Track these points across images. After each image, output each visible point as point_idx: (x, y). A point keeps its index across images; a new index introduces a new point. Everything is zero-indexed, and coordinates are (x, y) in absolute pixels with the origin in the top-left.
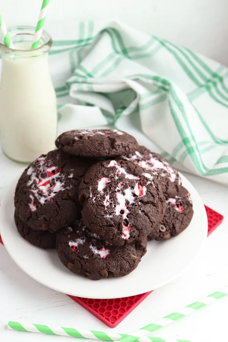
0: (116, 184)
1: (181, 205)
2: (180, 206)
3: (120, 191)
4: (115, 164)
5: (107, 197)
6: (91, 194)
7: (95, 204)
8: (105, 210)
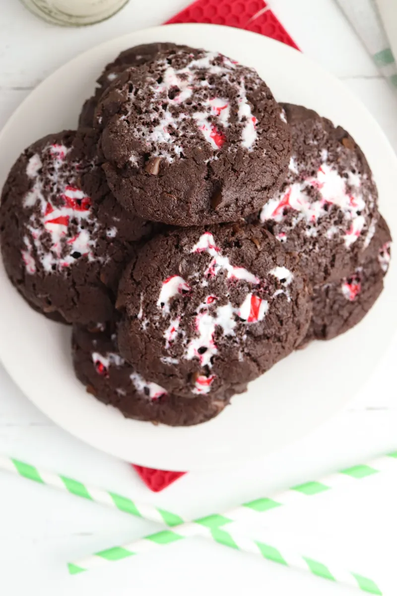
0: (200, 297)
1: (358, 280)
2: (354, 282)
3: (206, 310)
4: (210, 247)
5: (175, 324)
6: (141, 310)
7: (146, 334)
8: (164, 349)
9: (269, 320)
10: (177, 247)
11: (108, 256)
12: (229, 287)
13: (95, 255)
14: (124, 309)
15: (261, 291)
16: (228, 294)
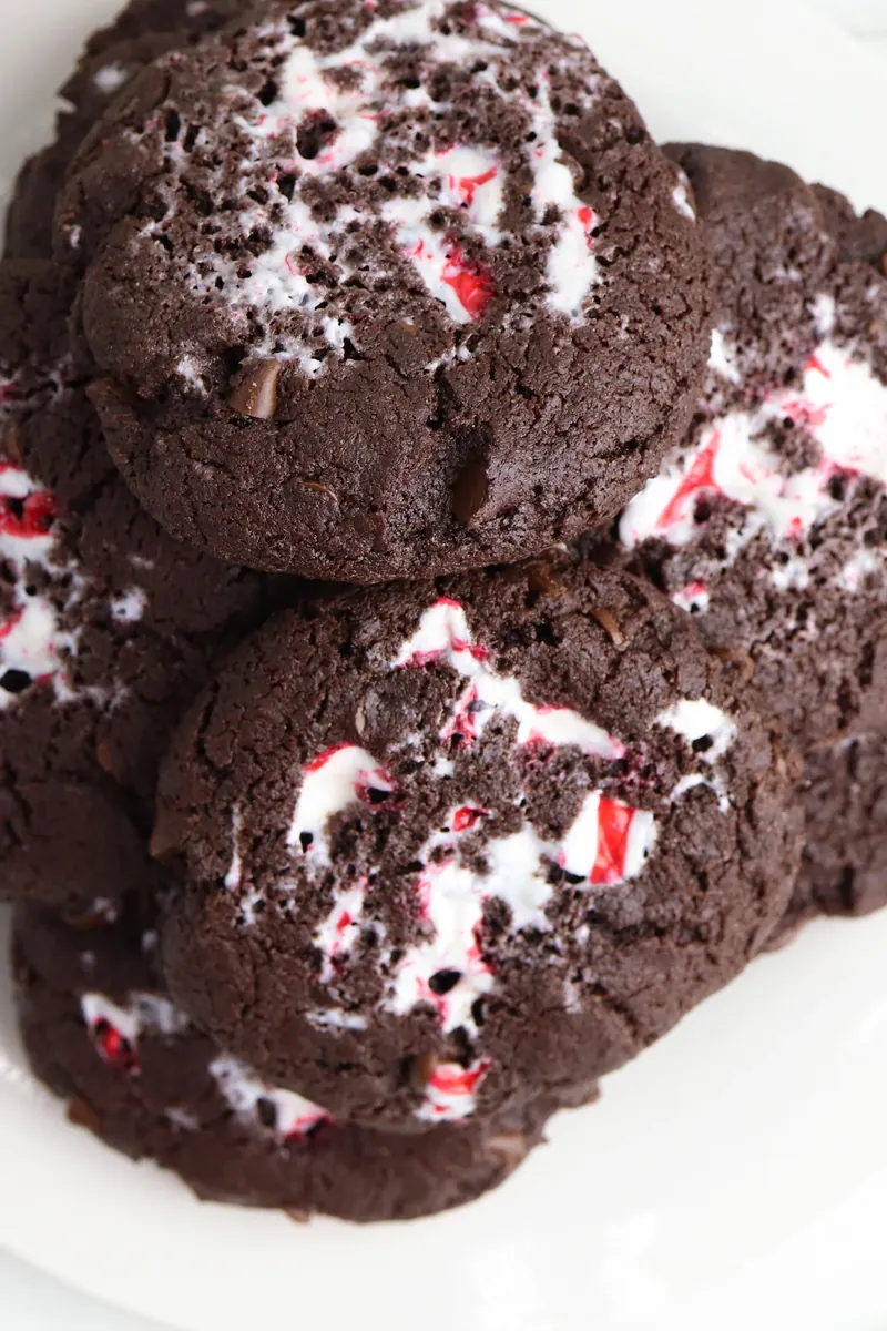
0: (429, 810)
3: (450, 851)
4: (457, 646)
5: (350, 901)
6: (237, 862)
7: (255, 939)
8: (318, 983)
9: (662, 874)
10: (345, 651)
11: (118, 683)
12: (524, 775)
13: (77, 680)
14: (180, 857)
15: (631, 783)
16: (522, 797)
